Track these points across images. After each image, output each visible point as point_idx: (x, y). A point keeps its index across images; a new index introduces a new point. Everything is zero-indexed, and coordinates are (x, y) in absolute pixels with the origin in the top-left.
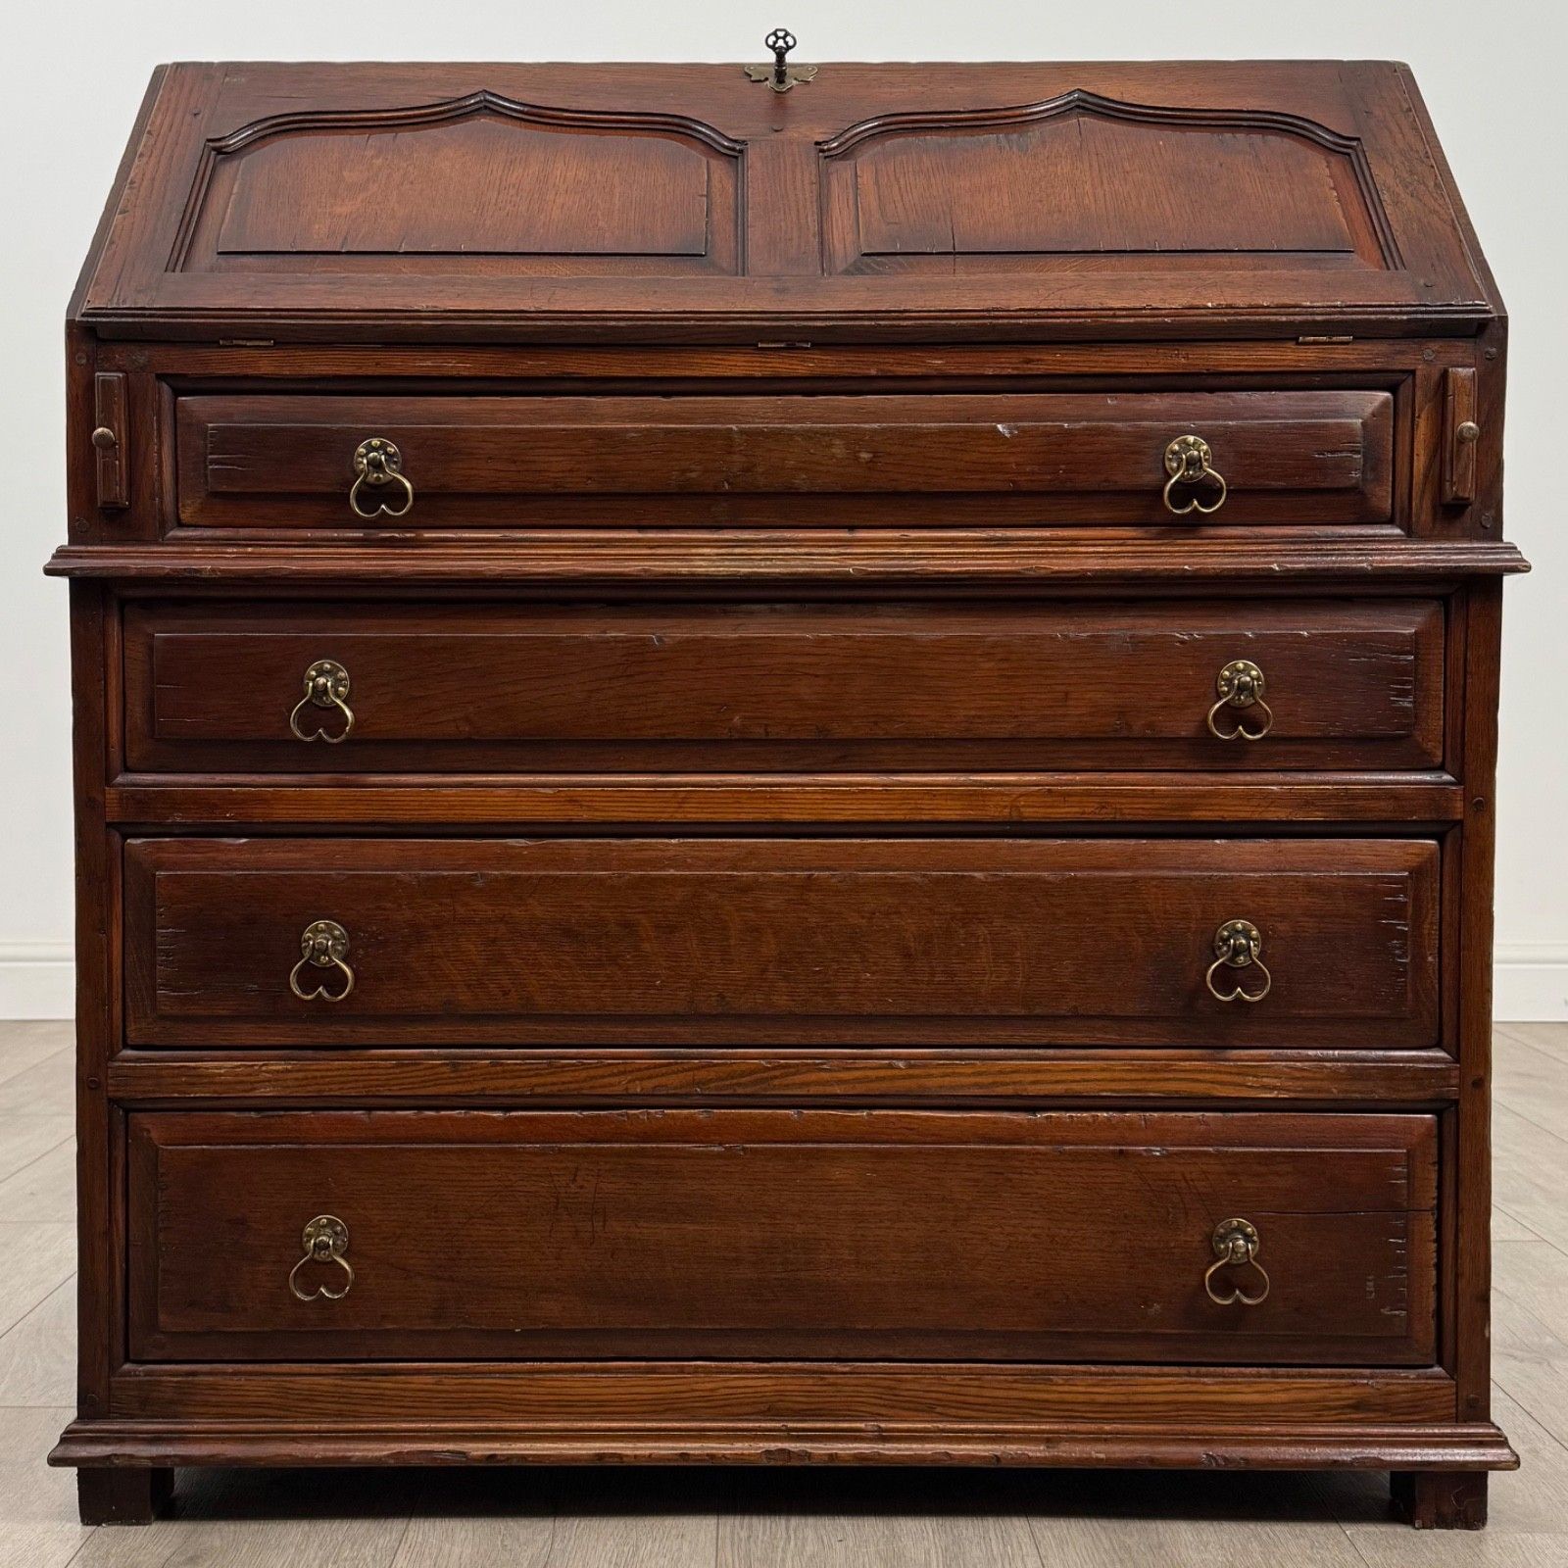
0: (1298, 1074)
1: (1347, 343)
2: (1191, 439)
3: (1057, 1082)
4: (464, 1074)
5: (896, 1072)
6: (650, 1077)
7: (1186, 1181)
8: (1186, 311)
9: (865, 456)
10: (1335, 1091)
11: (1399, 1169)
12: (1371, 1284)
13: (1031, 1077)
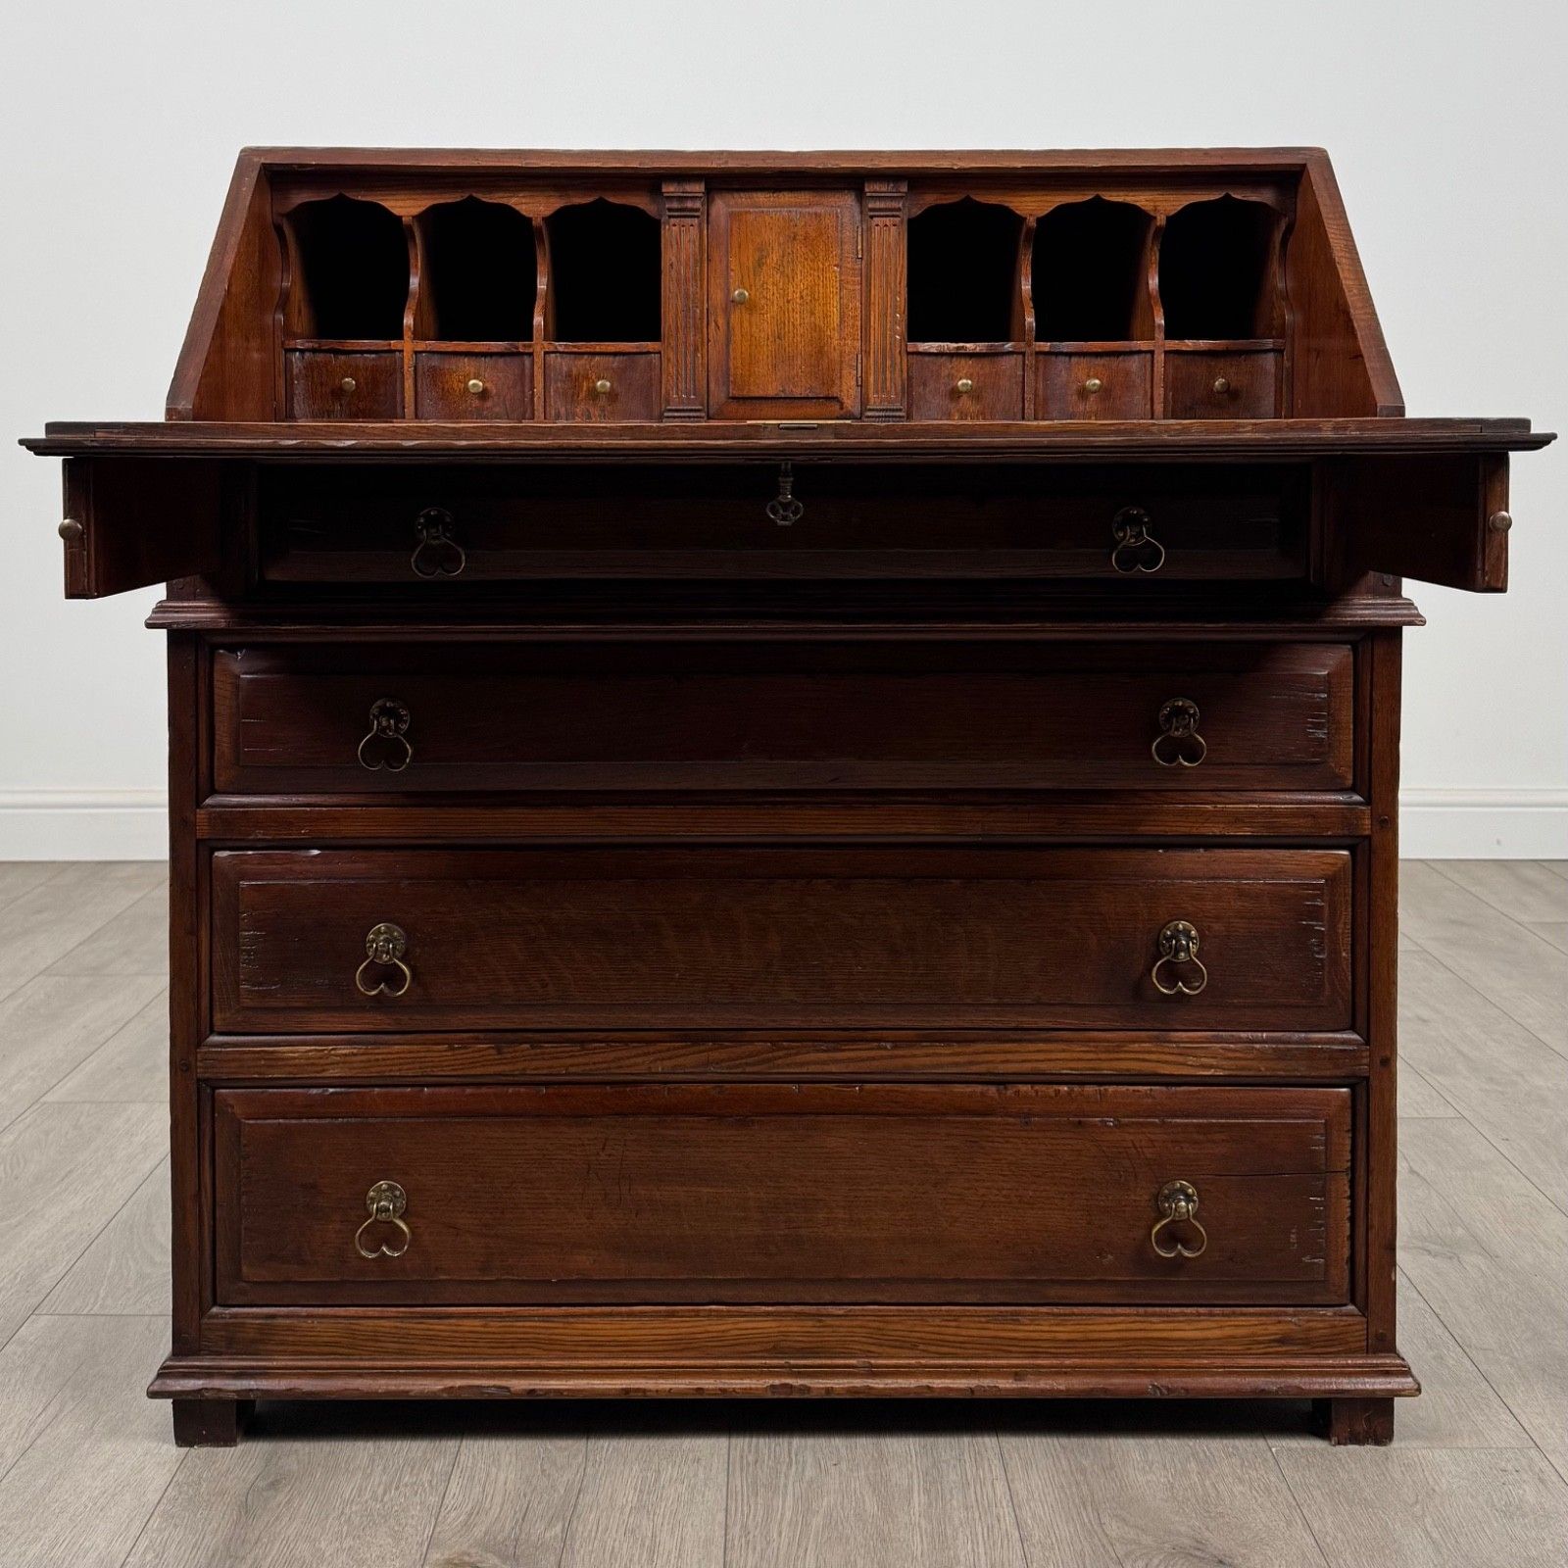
0: (1230, 1055)
2: (1135, 511)
3: (1024, 1062)
4: (509, 1056)
5: (884, 1053)
6: (670, 1058)
7: (1136, 1148)
10: (1264, 1068)
11: (1318, 1137)
12: (1293, 1236)
13: (1002, 1057)
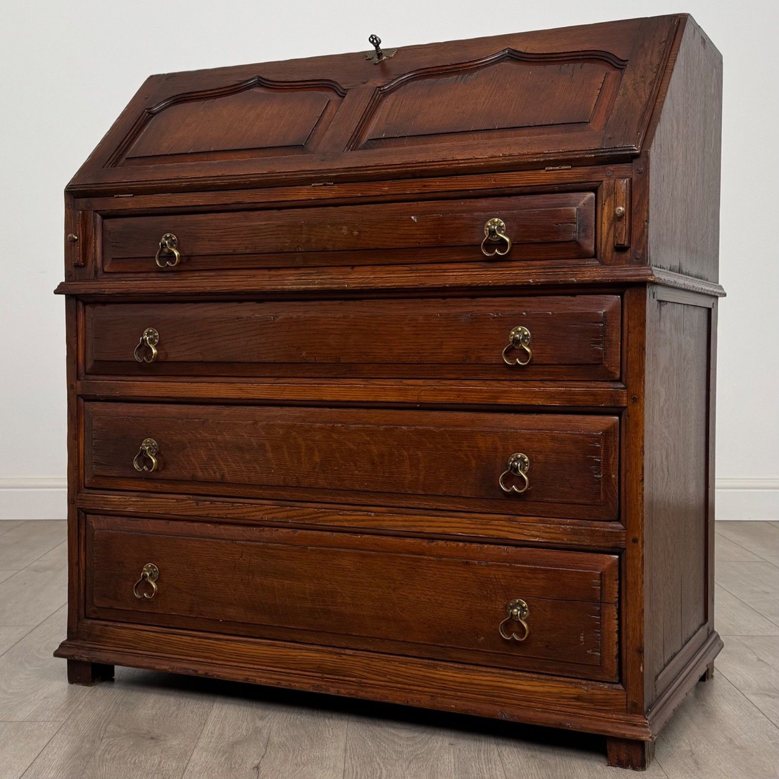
0: (548, 530)
1: (569, 169)
2: (496, 220)
3: (440, 527)
4: (201, 507)
5: (370, 518)
6: (271, 513)
7: (496, 579)
8: (491, 159)
9: (356, 233)
10: (565, 539)
11: (597, 581)
12: (582, 637)
13: (427, 524)
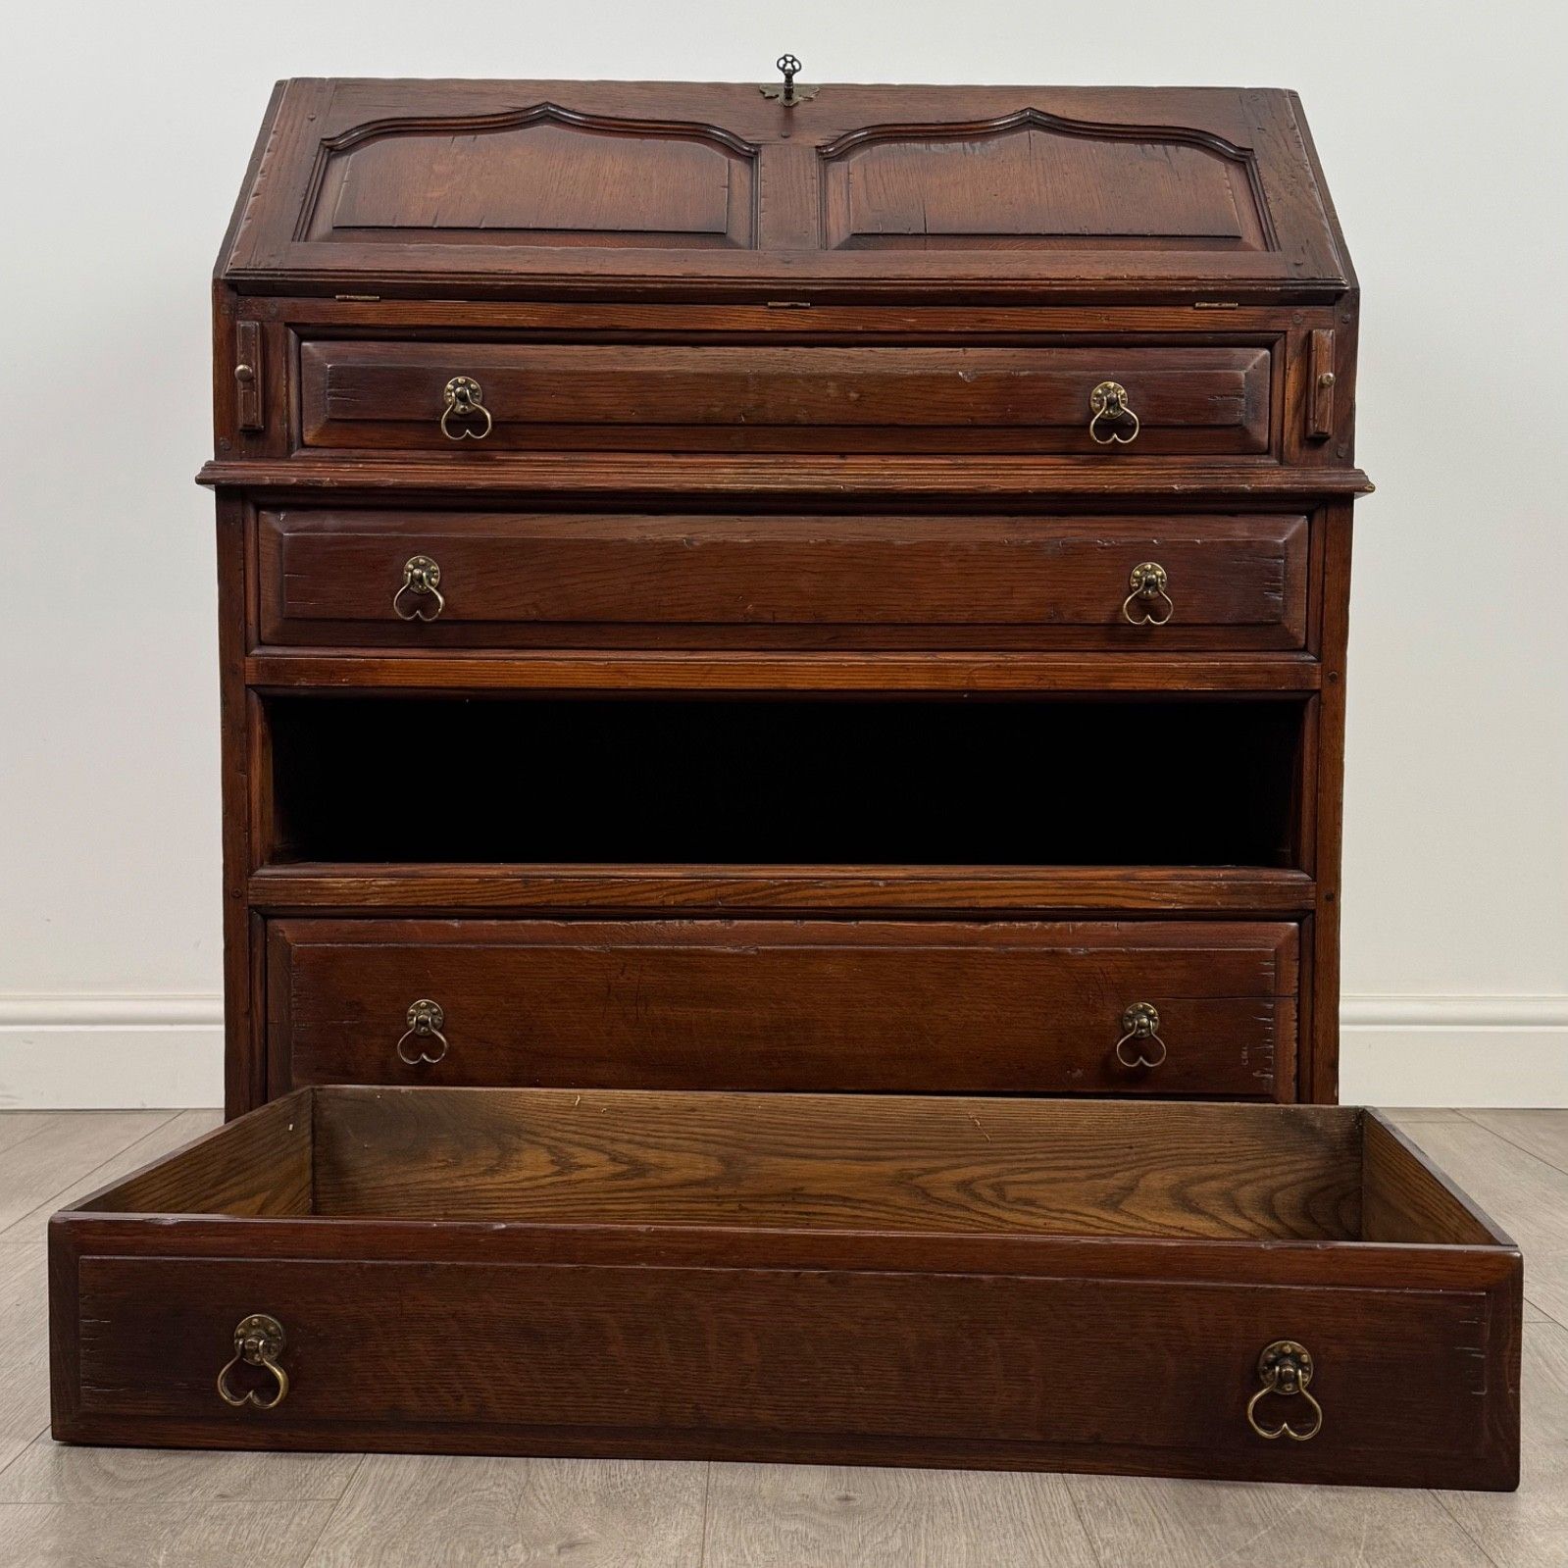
0: (1191, 891)
1: (1234, 309)
2: (1112, 384)
3: (1003, 897)
4: (534, 889)
5: (878, 889)
6: (681, 893)
7: (1103, 974)
8: (1107, 282)
9: (854, 395)
10: (1219, 903)
11: (1268, 963)
12: (1245, 1053)
13: (983, 893)
